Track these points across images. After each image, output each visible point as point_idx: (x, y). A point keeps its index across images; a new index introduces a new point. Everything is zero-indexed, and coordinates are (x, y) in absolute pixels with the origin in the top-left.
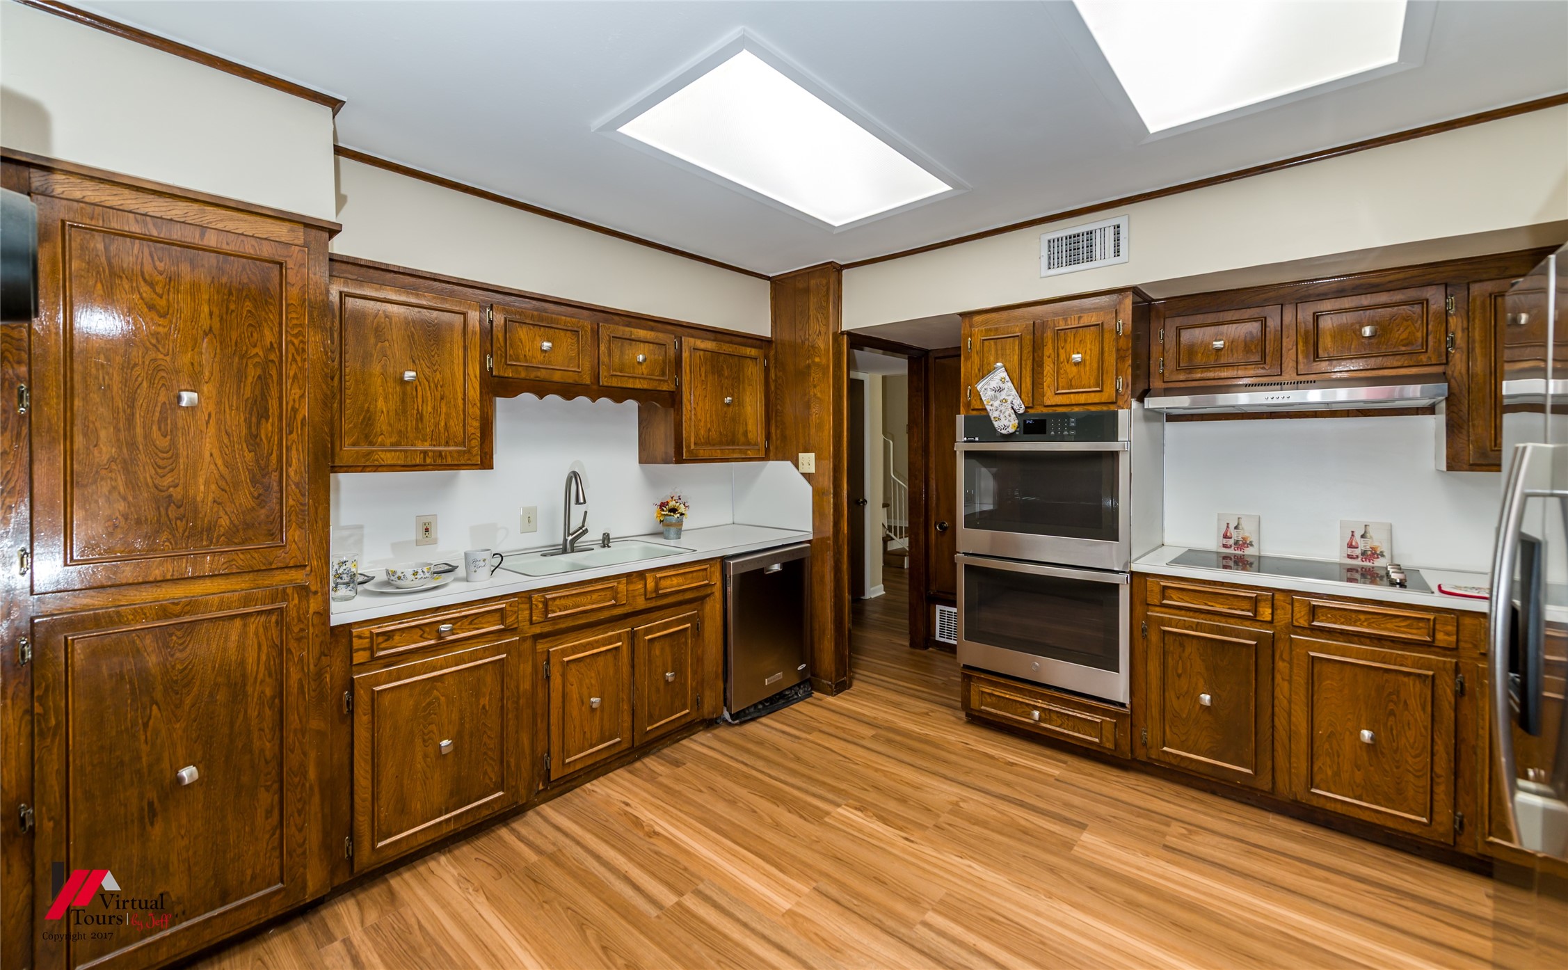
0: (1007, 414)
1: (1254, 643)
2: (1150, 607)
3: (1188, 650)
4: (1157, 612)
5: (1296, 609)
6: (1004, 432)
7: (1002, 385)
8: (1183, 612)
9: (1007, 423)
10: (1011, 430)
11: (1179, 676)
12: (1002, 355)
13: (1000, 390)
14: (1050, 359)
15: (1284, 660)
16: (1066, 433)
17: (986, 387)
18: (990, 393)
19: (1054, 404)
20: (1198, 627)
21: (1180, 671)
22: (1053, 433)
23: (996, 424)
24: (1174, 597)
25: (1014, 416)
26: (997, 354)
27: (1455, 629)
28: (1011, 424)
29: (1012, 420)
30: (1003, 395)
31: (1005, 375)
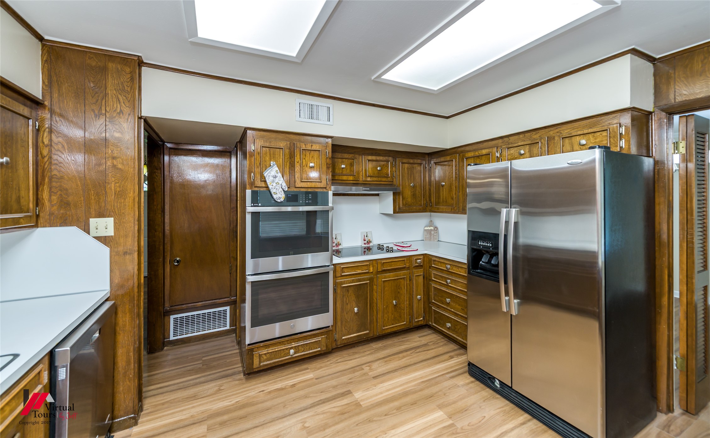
0: (280, 191)
1: (369, 281)
2: (337, 278)
3: (350, 292)
4: (339, 280)
5: (379, 265)
6: (279, 201)
7: (276, 175)
8: (348, 277)
9: (280, 196)
10: (282, 200)
11: (347, 304)
12: (274, 157)
13: (275, 177)
14: (298, 164)
15: (375, 285)
16: (307, 201)
17: (269, 174)
18: (271, 178)
19: (300, 187)
20: (353, 281)
21: (347, 302)
22: (301, 201)
23: (275, 196)
24: (345, 271)
25: (283, 192)
26: (270, 157)
27: (409, 261)
28: (282, 196)
29: (282, 194)
30: (277, 180)
31: (277, 169)
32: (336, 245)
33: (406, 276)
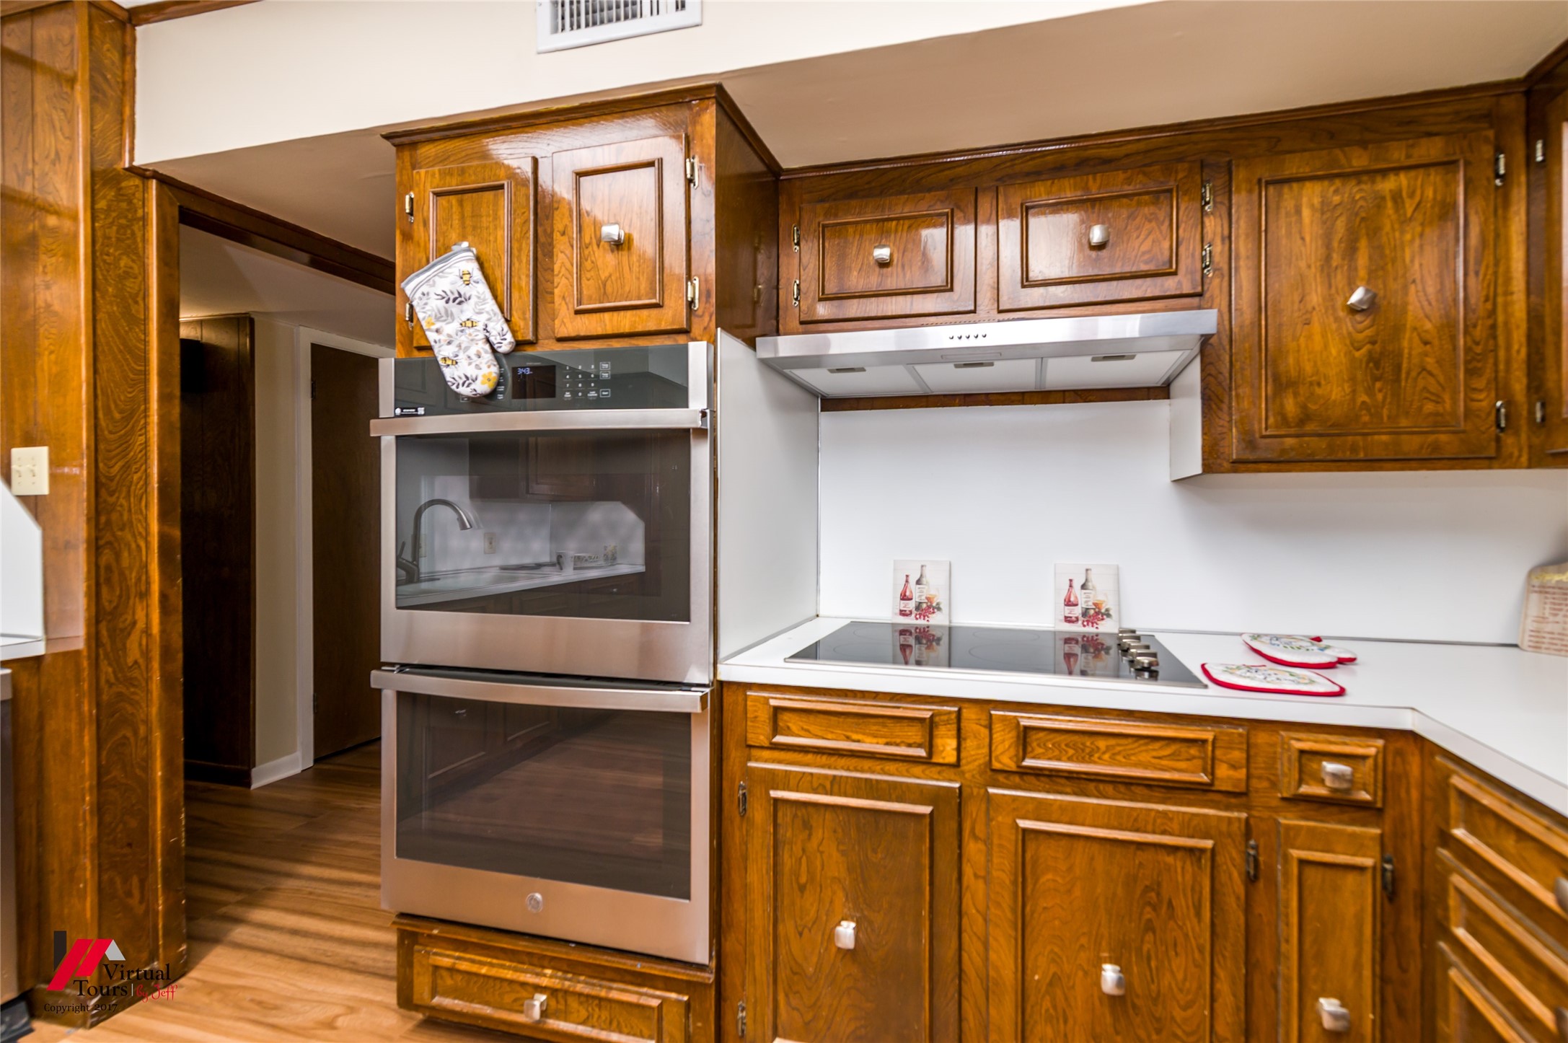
0: (472, 352)
1: (926, 810)
2: (755, 752)
3: (818, 834)
4: (766, 761)
5: (997, 737)
6: (464, 391)
7: (465, 290)
8: (810, 757)
9: (471, 372)
10: (482, 387)
11: (802, 888)
12: (474, 228)
13: (460, 299)
14: (565, 239)
15: (976, 838)
16: (593, 394)
17: (425, 289)
18: (436, 304)
19: (573, 334)
20: (834, 786)
21: (803, 879)
22: (568, 395)
23: (448, 373)
24: (794, 728)
25: (488, 357)
26: (464, 228)
27: (1244, 755)
28: (480, 373)
29: (484, 366)
30: (468, 311)
31: (473, 267)
32: (918, 607)
33: (1209, 844)
